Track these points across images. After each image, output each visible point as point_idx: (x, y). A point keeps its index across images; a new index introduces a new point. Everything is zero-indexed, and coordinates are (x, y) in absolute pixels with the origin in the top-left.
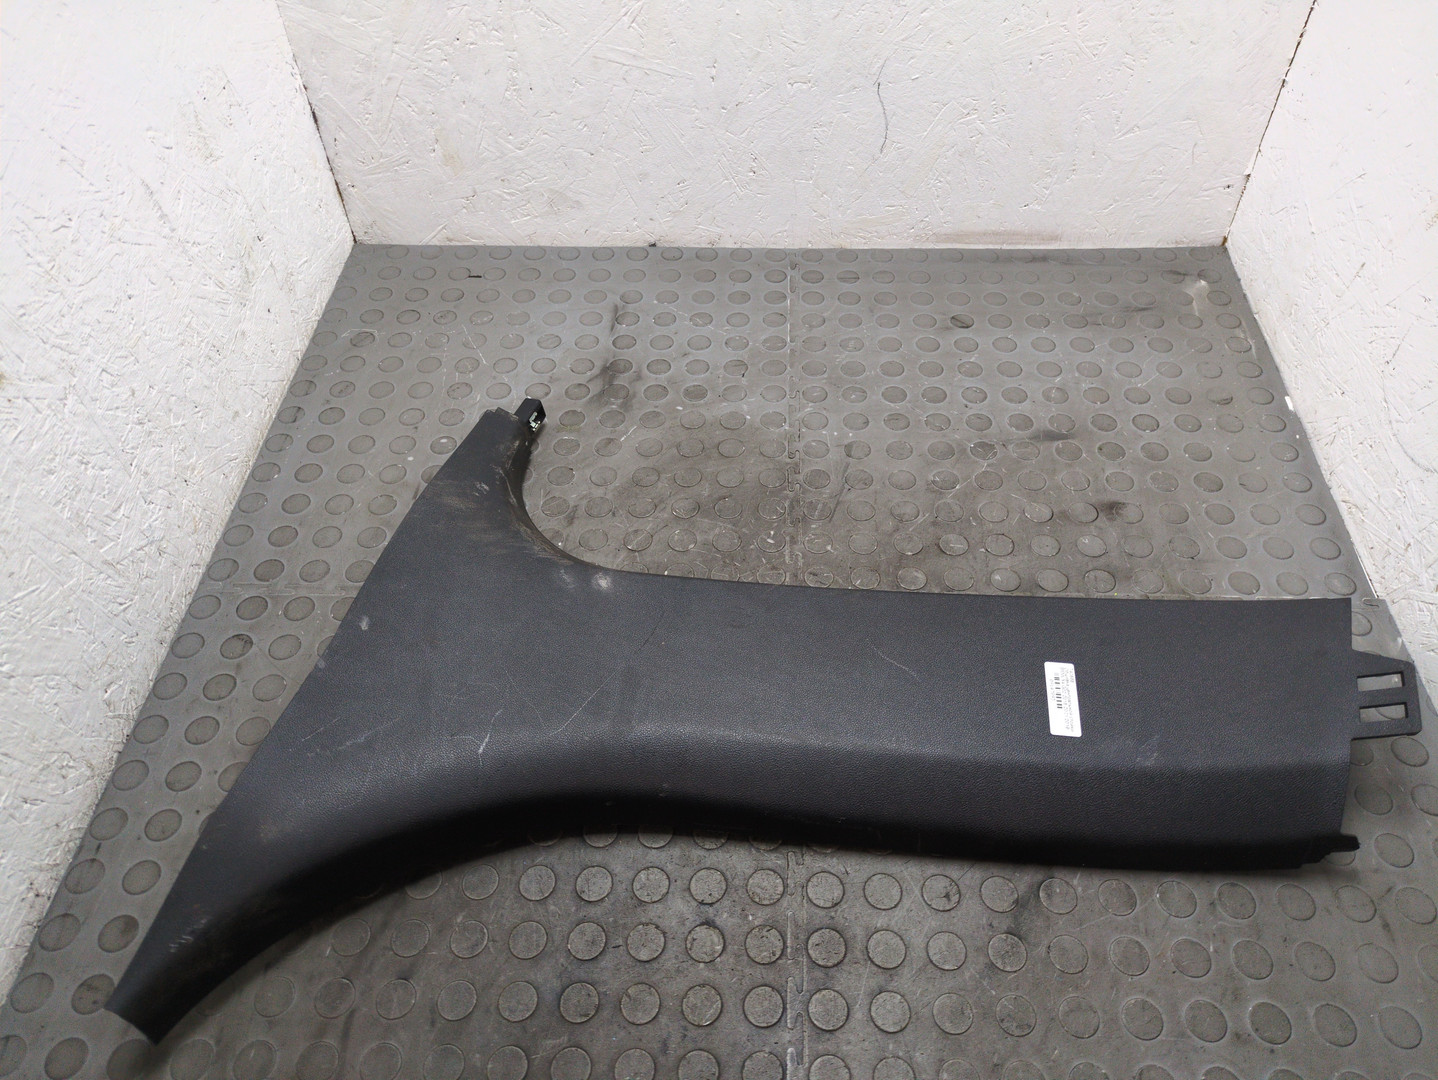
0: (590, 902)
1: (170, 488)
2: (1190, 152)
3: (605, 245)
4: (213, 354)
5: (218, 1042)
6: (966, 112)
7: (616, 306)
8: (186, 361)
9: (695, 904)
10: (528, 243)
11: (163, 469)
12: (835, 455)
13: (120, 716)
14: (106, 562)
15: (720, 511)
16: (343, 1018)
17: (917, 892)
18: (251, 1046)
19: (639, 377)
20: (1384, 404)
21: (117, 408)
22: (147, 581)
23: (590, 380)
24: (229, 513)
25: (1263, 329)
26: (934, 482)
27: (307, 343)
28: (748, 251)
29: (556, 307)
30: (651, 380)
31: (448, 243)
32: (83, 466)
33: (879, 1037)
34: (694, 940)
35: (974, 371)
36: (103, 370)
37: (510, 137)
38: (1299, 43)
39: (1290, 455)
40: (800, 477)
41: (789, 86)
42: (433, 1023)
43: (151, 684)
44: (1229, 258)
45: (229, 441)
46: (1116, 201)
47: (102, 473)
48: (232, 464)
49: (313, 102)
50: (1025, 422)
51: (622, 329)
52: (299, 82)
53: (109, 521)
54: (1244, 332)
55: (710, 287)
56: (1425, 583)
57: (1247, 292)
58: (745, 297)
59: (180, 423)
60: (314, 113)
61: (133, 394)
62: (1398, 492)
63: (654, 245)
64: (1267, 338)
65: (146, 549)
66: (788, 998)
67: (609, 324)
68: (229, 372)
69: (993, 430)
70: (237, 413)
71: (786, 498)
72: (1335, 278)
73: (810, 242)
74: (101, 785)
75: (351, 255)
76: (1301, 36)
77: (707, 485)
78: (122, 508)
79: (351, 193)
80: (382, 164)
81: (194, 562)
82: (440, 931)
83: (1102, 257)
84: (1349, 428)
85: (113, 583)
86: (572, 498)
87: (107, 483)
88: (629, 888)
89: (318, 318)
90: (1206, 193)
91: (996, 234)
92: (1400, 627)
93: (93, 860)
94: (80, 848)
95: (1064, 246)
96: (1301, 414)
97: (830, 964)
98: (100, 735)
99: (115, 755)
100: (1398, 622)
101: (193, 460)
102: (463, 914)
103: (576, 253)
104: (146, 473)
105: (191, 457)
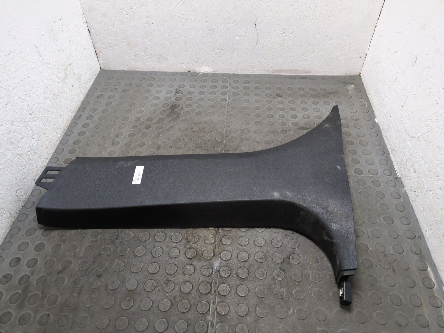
0: (155, 257)
1: (39, 135)
2: (349, 46)
3: (174, 71)
4: (54, 97)
5: (42, 294)
6: (281, 33)
7: (177, 89)
8: (45, 98)
9: (186, 258)
10: (152, 70)
11: (37, 129)
12: (239, 132)
13: (20, 200)
14: (18, 154)
15: (203, 147)
16: (80, 288)
17: (253, 256)
18: (52, 295)
19: (182, 109)
20: (401, 119)
21: (23, 109)
22: (31, 161)
23: (167, 109)
24: (57, 144)
25: (370, 99)
26: (268, 141)
27: (84, 97)
28: (217, 74)
29: (159, 89)
30: (186, 109)
31: (128, 70)
32: (12, 125)
33: (238, 298)
34: (186, 269)
35: (282, 109)
36: (19, 98)
37: (147, 38)
38: (380, 14)
39: (375, 135)
40: (228, 138)
41: (229, 24)
42: (106, 290)
43: (31, 192)
44: (361, 78)
45: (58, 123)
46: (327, 61)
47: (18, 127)
48: (59, 130)
49: (89, 26)
50: (296, 124)
51: (178, 95)
52: (85, 20)
53: (20, 142)
54: (364, 100)
55: (205, 84)
56: (411, 171)
57: (366, 89)
58: (215, 87)
59: (43, 116)
60: (89, 30)
61: (29, 106)
62: (404, 145)
63: (189, 72)
64: (371, 102)
65: (31, 152)
66: (212, 286)
67: (174, 94)
68: (59, 103)
69: (287, 126)
70: (61, 115)
71: (224, 144)
72: (389, 83)
73: (236, 72)
74: (13, 220)
75: (99, 72)
76: (381, 12)
77: (200, 140)
78: (24, 139)
79: (99, 54)
80: (109, 45)
81: (46, 158)
82: (110, 264)
83: (323, 78)
84: (392, 127)
85: (20, 160)
86: (160, 143)
87: (19, 131)
88: (168, 254)
89: (88, 90)
90: (354, 59)
91: (291, 70)
92: (404, 185)
93: (9, 241)
94: (6, 238)
95: (312, 74)
96: (379, 124)
97: (226, 277)
98: (14, 205)
99: (18, 212)
100: (404, 183)
101: (47, 127)
102: (118, 259)
103: (166, 73)
104: (32, 129)
105: (46, 126)
